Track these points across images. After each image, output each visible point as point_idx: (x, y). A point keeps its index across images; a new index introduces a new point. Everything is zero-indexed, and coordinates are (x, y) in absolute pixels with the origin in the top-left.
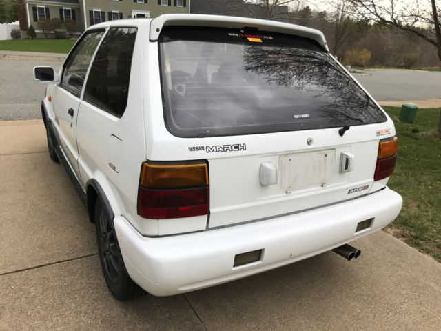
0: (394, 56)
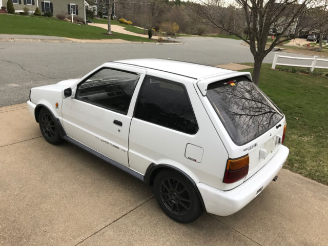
0: (191, 26)
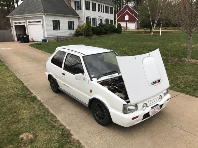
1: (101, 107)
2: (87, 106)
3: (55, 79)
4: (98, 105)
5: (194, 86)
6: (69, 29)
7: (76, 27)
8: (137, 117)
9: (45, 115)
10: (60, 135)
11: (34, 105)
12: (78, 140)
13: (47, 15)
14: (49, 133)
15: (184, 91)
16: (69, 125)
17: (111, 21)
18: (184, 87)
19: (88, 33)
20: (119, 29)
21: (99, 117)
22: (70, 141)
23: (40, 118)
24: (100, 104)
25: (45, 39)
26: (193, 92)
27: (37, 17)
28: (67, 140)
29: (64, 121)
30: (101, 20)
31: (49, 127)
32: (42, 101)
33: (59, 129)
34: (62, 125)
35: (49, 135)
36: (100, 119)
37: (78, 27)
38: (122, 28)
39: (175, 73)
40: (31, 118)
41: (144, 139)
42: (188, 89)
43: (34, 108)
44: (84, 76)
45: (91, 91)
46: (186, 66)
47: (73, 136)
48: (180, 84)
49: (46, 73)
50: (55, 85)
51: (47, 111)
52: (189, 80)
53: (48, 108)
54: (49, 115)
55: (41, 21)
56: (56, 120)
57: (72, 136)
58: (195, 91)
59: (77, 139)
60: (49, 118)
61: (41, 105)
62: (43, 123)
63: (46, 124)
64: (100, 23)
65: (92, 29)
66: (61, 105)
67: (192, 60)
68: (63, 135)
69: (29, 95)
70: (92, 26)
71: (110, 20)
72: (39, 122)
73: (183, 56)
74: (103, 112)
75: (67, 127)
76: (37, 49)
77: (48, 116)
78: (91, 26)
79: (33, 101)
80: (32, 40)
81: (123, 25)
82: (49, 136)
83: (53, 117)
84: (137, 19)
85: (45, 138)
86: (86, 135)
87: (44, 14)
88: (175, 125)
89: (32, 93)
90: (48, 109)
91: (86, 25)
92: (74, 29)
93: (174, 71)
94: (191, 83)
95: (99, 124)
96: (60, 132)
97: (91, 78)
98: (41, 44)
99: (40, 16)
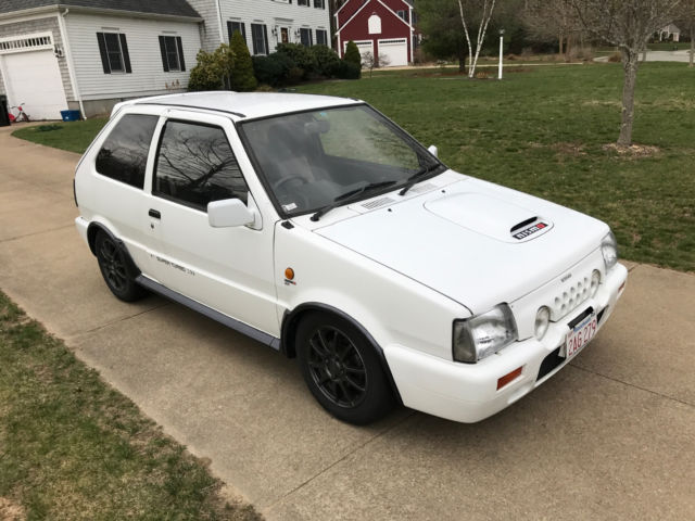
1: (342, 344)
2: (276, 345)
3: (121, 243)
4: (329, 335)
5: (678, 235)
6: (166, 70)
7: (191, 61)
8: (517, 372)
9: (81, 403)
10: (159, 490)
11: (29, 362)
12: (251, 507)
13: (71, 12)
14: (105, 487)
15: (646, 253)
16: (199, 437)
17: (320, 33)
18: (641, 242)
19: (241, 79)
20: (351, 64)
21: (333, 388)
22: (213, 514)
23: (59, 420)
24: (337, 331)
25: (76, 108)
26: (682, 257)
27: (33, 22)
28: (196, 513)
29: (174, 420)
30: (284, 30)
31: (103, 458)
32: (68, 342)
33: (153, 464)
34: (166, 442)
35: (106, 499)
36: (339, 395)
37: (199, 58)
38: (362, 61)
39: (592, 193)
40: (15, 425)
41: (549, 467)
42: (659, 245)
43: (32, 374)
44: (252, 209)
45: (290, 275)
46: (622, 169)
47: (223, 489)
48: (621, 230)
49: (78, 220)
50: (122, 270)
51: (94, 384)
52: (651, 213)
53: (98, 368)
54: (102, 403)
55: (52, 38)
56: (135, 418)
57: (219, 487)
58: (689, 250)
59: (247, 500)
60: (102, 413)
61: (66, 358)
62: (75, 441)
63: (86, 445)
64: (280, 41)
65: (255, 65)
66: (157, 353)
67: (636, 148)
68: (173, 489)
69: (6, 319)
70: (252, 54)
71: (317, 31)
72: (53, 438)
73: (600, 137)
74: (354, 364)
75: (192, 450)
76: (44, 144)
77: (97, 404)
78: (248, 55)
79: (26, 346)
80: (21, 117)
81: (364, 49)
82: (103, 504)
83: (123, 407)
84: (412, 29)
85: (83, 514)
86: (285, 479)
87: (62, 11)
88: (659, 390)
89: (23, 313)
90: (98, 374)
91: (228, 50)
92: (183, 69)
93: (586, 188)
94: (664, 226)
95: (335, 421)
96: (160, 478)
97: (283, 215)
98: (60, 128)
99: (45, 20)
